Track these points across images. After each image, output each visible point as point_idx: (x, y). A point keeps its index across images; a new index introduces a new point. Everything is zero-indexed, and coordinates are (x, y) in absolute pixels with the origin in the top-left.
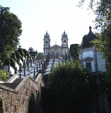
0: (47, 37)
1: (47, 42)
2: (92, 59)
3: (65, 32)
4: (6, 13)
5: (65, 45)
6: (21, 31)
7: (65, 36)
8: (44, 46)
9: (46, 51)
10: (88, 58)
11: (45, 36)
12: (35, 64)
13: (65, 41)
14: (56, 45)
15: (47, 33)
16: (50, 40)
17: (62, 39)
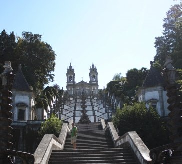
0: (70, 70)
1: (70, 78)
2: (158, 101)
3: (94, 65)
4: (38, 42)
5: (94, 81)
6: (54, 64)
7: (93, 70)
8: (68, 82)
9: (69, 89)
10: (153, 99)
11: (68, 70)
12: (68, 105)
13: (94, 77)
14: (82, 82)
15: (71, 66)
16: (74, 75)
17: (90, 74)
